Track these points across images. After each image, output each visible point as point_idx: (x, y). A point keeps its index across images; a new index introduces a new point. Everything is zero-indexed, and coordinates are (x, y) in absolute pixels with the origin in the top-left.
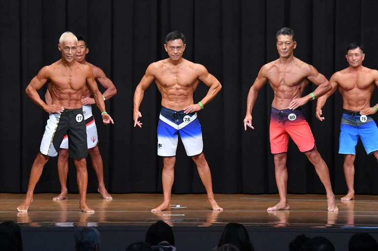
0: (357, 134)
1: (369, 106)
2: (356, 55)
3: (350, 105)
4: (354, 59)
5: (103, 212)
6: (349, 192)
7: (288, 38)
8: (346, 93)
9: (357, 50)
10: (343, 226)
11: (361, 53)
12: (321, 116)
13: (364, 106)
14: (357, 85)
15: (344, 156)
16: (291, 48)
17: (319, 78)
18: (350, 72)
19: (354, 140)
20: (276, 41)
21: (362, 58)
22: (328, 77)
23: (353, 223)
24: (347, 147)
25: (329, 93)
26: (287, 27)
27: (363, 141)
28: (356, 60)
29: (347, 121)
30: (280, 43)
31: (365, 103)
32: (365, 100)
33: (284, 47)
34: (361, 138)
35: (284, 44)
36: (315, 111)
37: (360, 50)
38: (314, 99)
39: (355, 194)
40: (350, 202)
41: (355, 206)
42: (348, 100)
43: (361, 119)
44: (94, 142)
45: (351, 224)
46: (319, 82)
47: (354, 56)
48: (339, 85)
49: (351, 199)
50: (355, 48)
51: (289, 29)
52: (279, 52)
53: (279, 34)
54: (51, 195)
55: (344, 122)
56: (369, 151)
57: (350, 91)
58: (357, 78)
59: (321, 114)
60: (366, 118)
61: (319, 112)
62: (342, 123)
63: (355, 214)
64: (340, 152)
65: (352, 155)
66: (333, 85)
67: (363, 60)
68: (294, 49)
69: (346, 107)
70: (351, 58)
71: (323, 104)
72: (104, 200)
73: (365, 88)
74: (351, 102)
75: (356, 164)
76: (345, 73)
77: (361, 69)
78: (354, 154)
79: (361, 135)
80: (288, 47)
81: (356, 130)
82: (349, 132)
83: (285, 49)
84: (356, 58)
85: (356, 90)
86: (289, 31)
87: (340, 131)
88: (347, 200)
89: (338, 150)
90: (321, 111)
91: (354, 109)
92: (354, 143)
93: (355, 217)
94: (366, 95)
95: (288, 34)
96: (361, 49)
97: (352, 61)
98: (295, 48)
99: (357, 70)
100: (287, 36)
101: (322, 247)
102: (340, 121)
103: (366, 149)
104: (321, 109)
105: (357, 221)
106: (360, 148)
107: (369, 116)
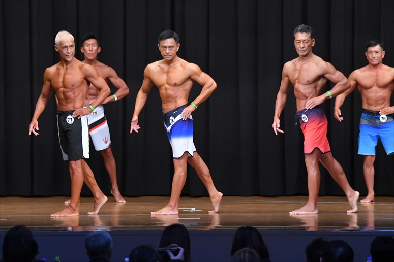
0: (377, 134)
1: (389, 105)
2: (376, 52)
3: (369, 104)
4: (374, 56)
5: (117, 216)
6: (369, 193)
7: (306, 36)
8: (365, 92)
9: (377, 48)
10: (363, 229)
11: (381, 50)
12: (340, 116)
13: (383, 106)
14: (377, 84)
15: (364, 157)
16: (309, 46)
17: (337, 75)
18: (370, 70)
19: (374, 140)
20: (294, 38)
21: (382, 56)
22: (347, 75)
23: (373, 226)
24: (366, 148)
25: (348, 91)
26: (304, 24)
27: (382, 141)
28: (376, 58)
29: (366, 121)
30: (298, 41)
31: (384, 102)
32: (384, 99)
33: (302, 46)
34: (381, 139)
35: (302, 43)
36: (333, 111)
37: (380, 48)
38: (331, 97)
39: (375, 196)
40: (370, 204)
41: (375, 208)
42: (368, 99)
43: (381, 119)
44: (106, 143)
45: (371, 226)
46: (336, 80)
47: (374, 53)
48: (357, 84)
49: (371, 202)
50: (375, 45)
51: (307, 26)
52: (297, 51)
53: (297, 32)
54: (62, 198)
55: (364, 122)
56: (389, 152)
57: (369, 90)
58: (377, 76)
59: (340, 114)
60: (386, 118)
61: (338, 112)
62: (361, 123)
63: (375, 216)
64: (359, 153)
65: (372, 156)
66: (352, 83)
67: (383, 57)
68: (312, 47)
69: (365, 107)
70: (370, 56)
71: (341, 103)
72: (117, 203)
73: (384, 87)
74: (370, 101)
75: (376, 165)
76: (364, 71)
77: (381, 67)
78: (374, 154)
79: (381, 135)
80: (306, 45)
81: (376, 130)
82: (369, 133)
83: (303, 48)
84: (376, 55)
85: (375, 88)
86: (308, 28)
87: (360, 131)
88: (366, 202)
89: (357, 151)
90: (339, 111)
91: (374, 108)
92: (374, 144)
93: (375, 219)
94: (385, 93)
95: (306, 32)
96: (381, 46)
97: (371, 58)
98: (313, 45)
99: (377, 68)
100: (304, 34)
101: (341, 250)
102: (359, 121)
103: (386, 149)
104: (340, 109)
105: (377, 224)
106: (380, 148)
107: (389, 116)
